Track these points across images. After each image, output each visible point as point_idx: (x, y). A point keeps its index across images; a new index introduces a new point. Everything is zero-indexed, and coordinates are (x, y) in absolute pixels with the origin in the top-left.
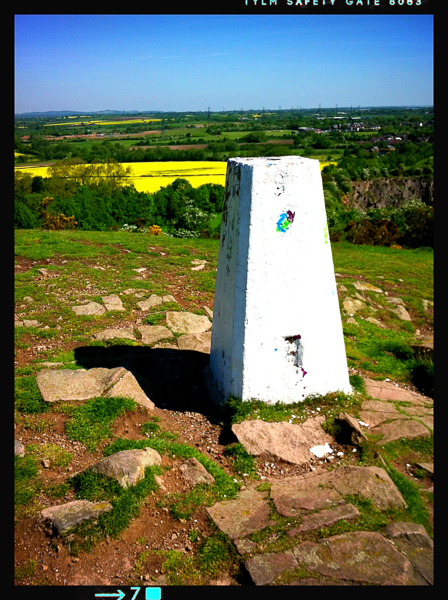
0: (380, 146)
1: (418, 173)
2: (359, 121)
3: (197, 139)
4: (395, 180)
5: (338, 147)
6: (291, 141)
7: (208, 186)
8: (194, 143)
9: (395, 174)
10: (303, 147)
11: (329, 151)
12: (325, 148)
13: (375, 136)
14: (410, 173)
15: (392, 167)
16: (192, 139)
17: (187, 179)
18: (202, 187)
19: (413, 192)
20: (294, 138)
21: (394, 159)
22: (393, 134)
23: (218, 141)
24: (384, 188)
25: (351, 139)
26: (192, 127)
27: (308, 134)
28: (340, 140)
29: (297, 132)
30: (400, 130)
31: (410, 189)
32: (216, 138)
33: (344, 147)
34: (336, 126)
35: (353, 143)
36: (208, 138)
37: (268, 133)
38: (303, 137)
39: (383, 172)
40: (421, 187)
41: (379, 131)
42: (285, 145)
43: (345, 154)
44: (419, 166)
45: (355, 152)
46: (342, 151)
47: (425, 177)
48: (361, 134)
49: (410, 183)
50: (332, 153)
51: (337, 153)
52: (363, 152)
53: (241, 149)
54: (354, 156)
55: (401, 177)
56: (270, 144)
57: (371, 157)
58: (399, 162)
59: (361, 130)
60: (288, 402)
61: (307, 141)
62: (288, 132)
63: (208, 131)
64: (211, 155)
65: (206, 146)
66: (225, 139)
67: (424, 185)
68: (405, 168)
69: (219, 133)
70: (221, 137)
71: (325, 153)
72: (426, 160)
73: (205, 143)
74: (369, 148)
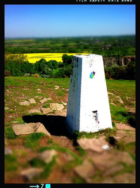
0: (104, 48)
1: (116, 56)
2: (98, 40)
3: (47, 46)
4: (109, 58)
5: (92, 48)
6: (77, 47)
7: (51, 61)
8: (47, 47)
9: (109, 56)
10: (81, 48)
11: (89, 49)
12: (88, 49)
13: (103, 45)
14: (113, 56)
15: (108, 54)
16: (46, 46)
17: (45, 58)
18: (50, 61)
19: (115, 62)
20: (78, 45)
21: (108, 52)
22: (108, 44)
23: (54, 47)
24: (106, 61)
25: (95, 46)
26: (46, 42)
27: (82, 44)
28: (92, 46)
29: (79, 44)
30: (110, 43)
31: (113, 61)
32: (53, 46)
33: (93, 48)
34: (91, 42)
35: (96, 47)
36: (51, 46)
37: (70, 44)
38: (81, 45)
39: (105, 56)
40: (117, 60)
41: (104, 43)
42: (75, 48)
43: (94, 50)
44: (116, 54)
45: (97, 50)
46: (93, 49)
47: (118, 57)
48: (98, 44)
49: (113, 59)
50: (90, 50)
51: (91, 50)
52: (99, 50)
53: (62, 49)
54: (96, 51)
55: (111, 57)
56: (70, 48)
57: (102, 51)
58: (110, 53)
59: (98, 43)
60: (93, 132)
61: (82, 46)
62: (76, 44)
63: (51, 44)
64: (52, 51)
65: (50, 48)
66: (56, 46)
67: (118, 60)
68: (112, 55)
69: (54, 44)
70: (55, 45)
71: (88, 50)
72: (118, 52)
73: (50, 47)
74: (101, 49)
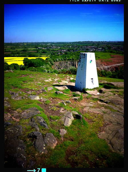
0: (60, 53)
1: (71, 60)
2: (54, 46)
3: (8, 51)
4: (65, 62)
5: (49, 53)
6: (36, 51)
7: (13, 64)
9: (65, 60)
10: (39, 53)
11: (47, 54)
13: (59, 50)
14: (69, 60)
15: (64, 58)
17: (6, 62)
18: (11, 64)
21: (64, 56)
22: (63, 49)
23: (14, 51)
24: (62, 64)
25: (52, 51)
26: (6, 47)
27: (41, 49)
28: (50, 51)
29: (37, 49)
30: (65, 48)
31: (69, 64)
32: (14, 50)
33: (51, 53)
34: (48, 47)
36: (11, 50)
37: (29, 49)
38: (39, 50)
39: (62, 60)
40: (72, 63)
41: (60, 48)
42: (34, 52)
43: (51, 55)
44: (71, 58)
45: (54, 54)
47: (73, 61)
48: (55, 49)
49: (69, 62)
52: (56, 54)
53: (22, 53)
56: (30, 52)
57: (58, 55)
58: (66, 57)
62: (35, 49)
63: (11, 48)
64: (13, 55)
65: (11, 52)
66: (16, 51)
69: (14, 49)
70: (15, 50)
74: (58, 53)
